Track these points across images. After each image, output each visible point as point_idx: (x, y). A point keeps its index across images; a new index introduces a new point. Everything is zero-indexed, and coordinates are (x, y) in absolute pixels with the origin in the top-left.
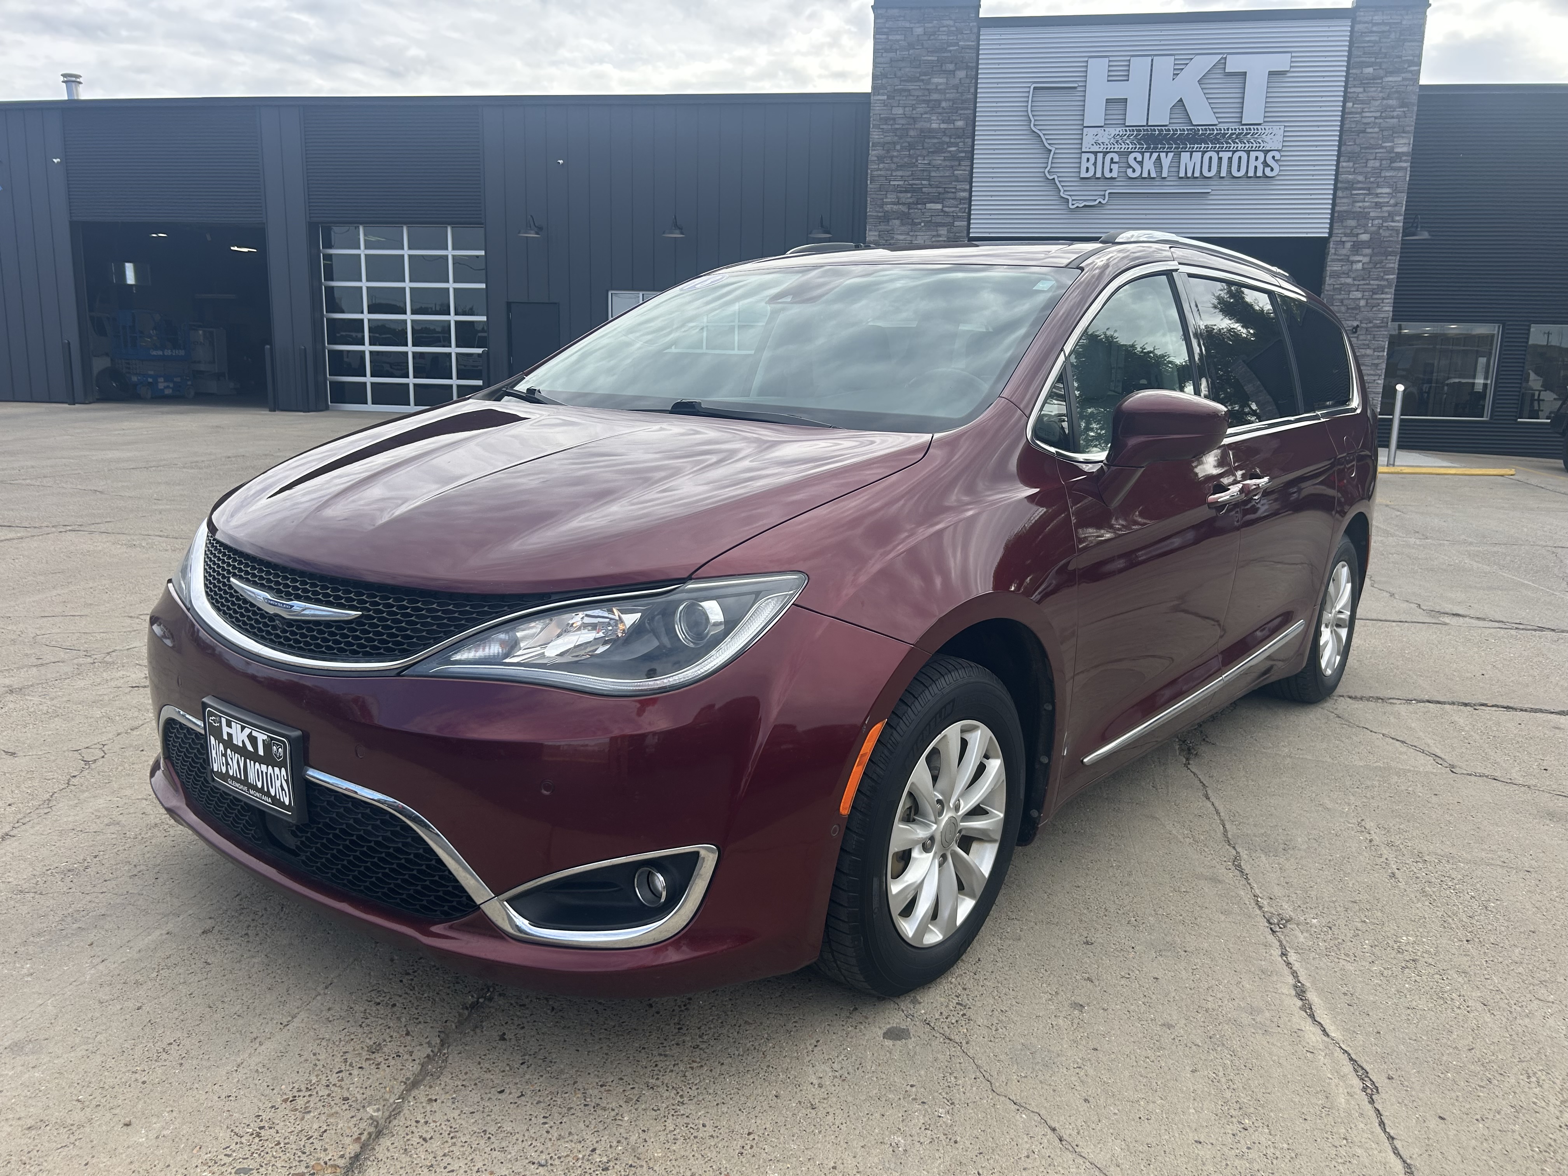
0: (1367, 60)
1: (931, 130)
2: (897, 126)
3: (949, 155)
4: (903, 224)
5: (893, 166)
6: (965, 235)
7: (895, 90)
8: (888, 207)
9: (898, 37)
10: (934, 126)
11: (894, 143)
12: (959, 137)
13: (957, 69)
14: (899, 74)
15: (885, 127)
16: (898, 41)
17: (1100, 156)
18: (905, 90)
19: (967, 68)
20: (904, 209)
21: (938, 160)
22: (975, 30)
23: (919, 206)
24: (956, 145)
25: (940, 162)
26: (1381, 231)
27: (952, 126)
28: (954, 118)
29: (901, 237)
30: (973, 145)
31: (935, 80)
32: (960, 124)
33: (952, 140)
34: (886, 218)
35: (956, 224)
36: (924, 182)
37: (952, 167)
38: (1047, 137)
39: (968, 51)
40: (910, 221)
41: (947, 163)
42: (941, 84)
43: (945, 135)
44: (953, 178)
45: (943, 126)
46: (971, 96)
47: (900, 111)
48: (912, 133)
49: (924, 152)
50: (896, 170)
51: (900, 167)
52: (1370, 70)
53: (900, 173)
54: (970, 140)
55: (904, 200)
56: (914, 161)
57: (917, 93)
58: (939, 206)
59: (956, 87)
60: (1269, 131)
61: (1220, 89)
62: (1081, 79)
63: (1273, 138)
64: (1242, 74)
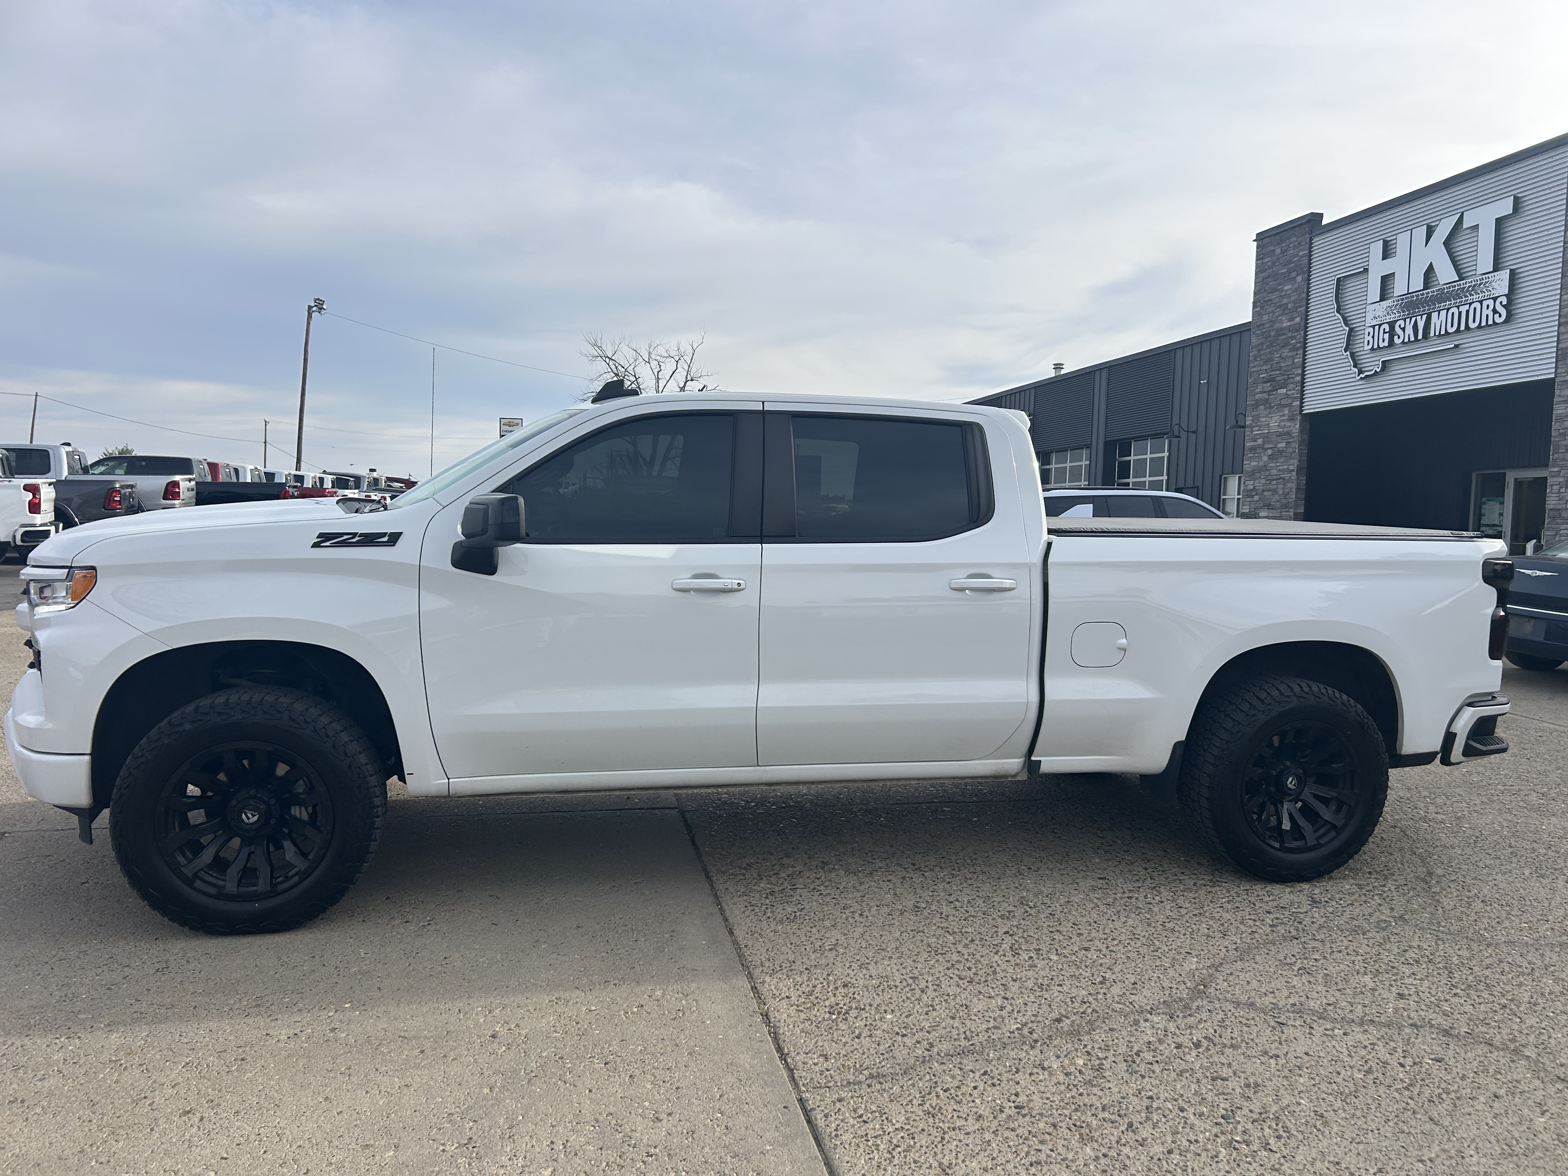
1: (1282, 329)
2: (1265, 330)
3: (1290, 347)
4: (1265, 409)
5: (1261, 362)
6: (1298, 412)
7: (1265, 301)
8: (1257, 396)
9: (1268, 259)
10: (1284, 325)
11: (1263, 344)
12: (1298, 331)
13: (1297, 275)
14: (1267, 288)
15: (1257, 332)
16: (1267, 263)
17: (1377, 327)
18: (1269, 300)
19: (1303, 272)
20: (1265, 396)
21: (1286, 352)
22: (1308, 240)
23: (1274, 393)
24: (1295, 338)
25: (1286, 354)
27: (1293, 323)
28: (1295, 316)
29: (1264, 419)
30: (1307, 335)
32: (1299, 319)
33: (1293, 334)
34: (1256, 406)
35: (1294, 404)
36: (1277, 372)
37: (1293, 356)
38: (1347, 319)
39: (1304, 258)
40: (1269, 405)
41: (1290, 354)
42: (1288, 290)
43: (1289, 331)
44: (1293, 366)
45: (1289, 324)
46: (1304, 296)
47: (1265, 318)
48: (1272, 334)
49: (1278, 347)
50: (1263, 365)
51: (1266, 362)
53: (1264, 368)
54: (1305, 332)
55: (1266, 389)
56: (1273, 356)
57: (1277, 301)
58: (1284, 391)
59: (1296, 290)
60: (1497, 278)
61: (1462, 246)
62: (1367, 263)
63: (1500, 284)
64: (1476, 227)
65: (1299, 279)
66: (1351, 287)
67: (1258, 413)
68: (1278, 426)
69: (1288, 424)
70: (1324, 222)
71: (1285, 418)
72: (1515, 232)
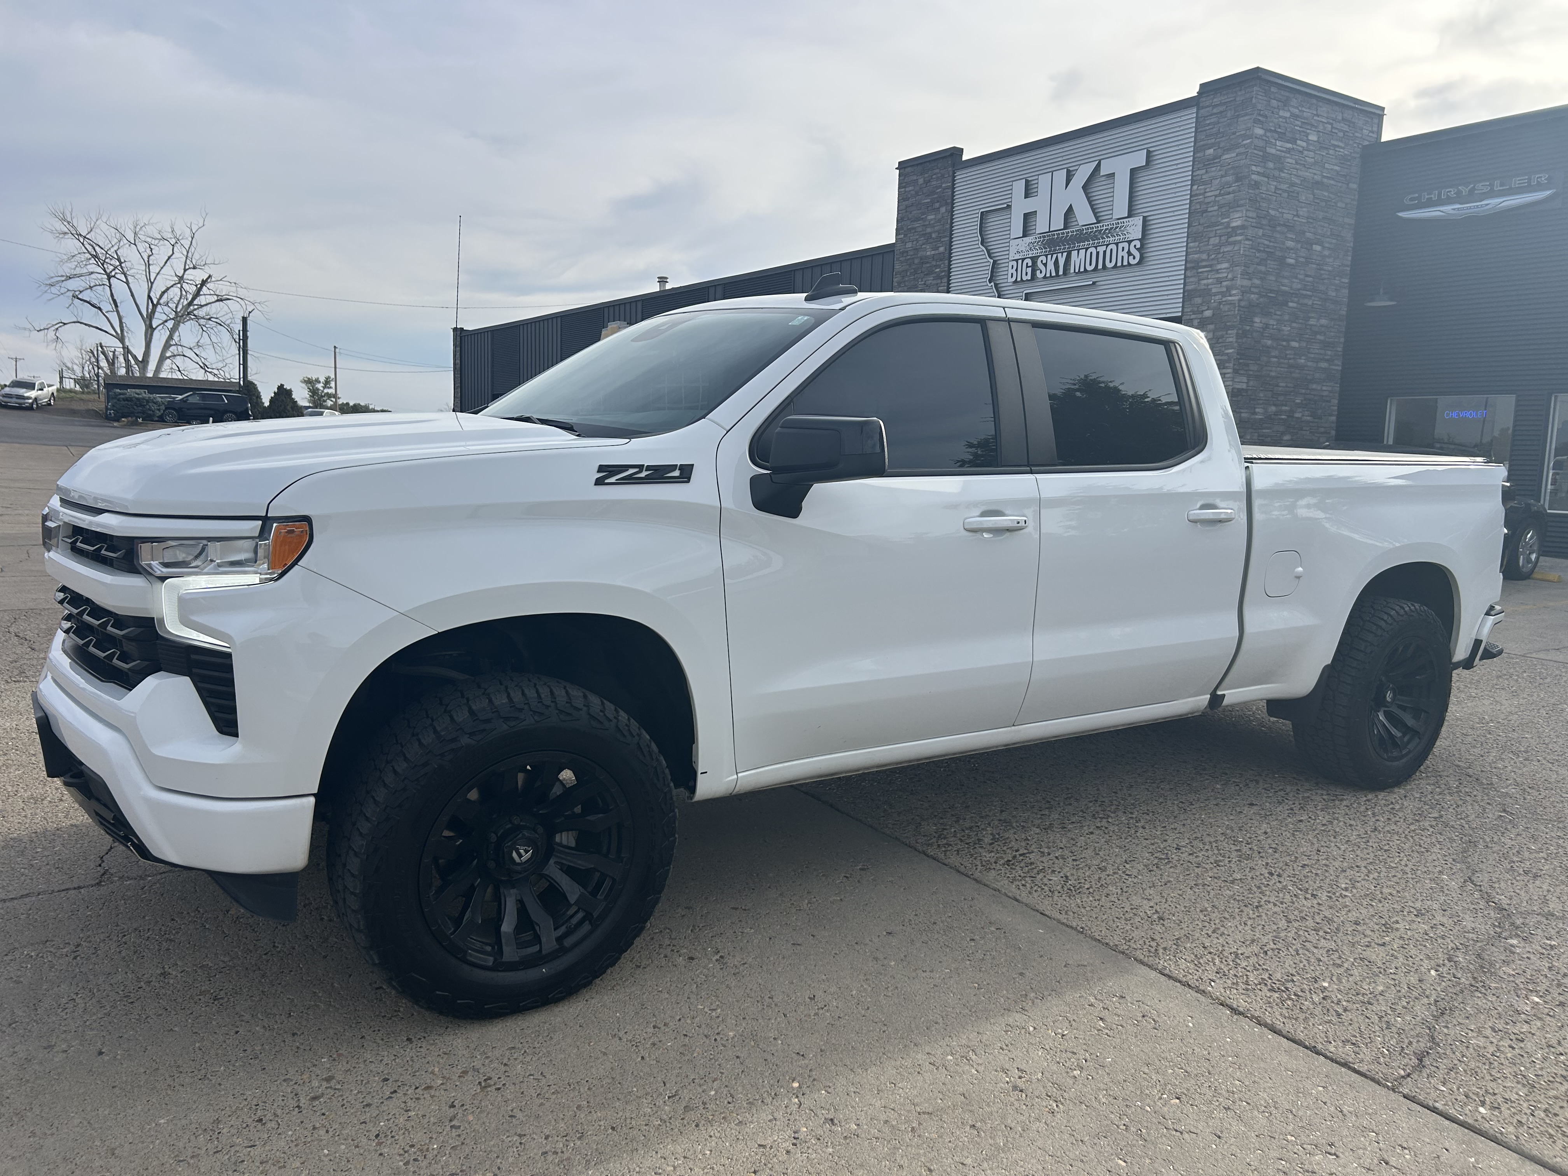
0: (1210, 142)
2: (909, 257)
3: (936, 275)
7: (908, 229)
9: (911, 188)
12: (941, 260)
13: (941, 206)
14: (910, 216)
15: (901, 259)
16: (910, 191)
17: (1020, 262)
18: (912, 228)
19: (947, 204)
22: (951, 174)
26: (1222, 306)
27: (937, 252)
28: (939, 245)
31: (929, 217)
32: (942, 249)
37: (937, 284)
39: (947, 190)
42: (932, 219)
46: (948, 226)
47: (909, 245)
52: (1212, 150)
57: (920, 229)
59: (939, 221)
60: (1130, 224)
61: (1099, 191)
62: (1010, 200)
63: (1134, 228)
64: (1112, 175)
65: (943, 210)
66: (993, 222)
70: (965, 158)
72: (1145, 182)
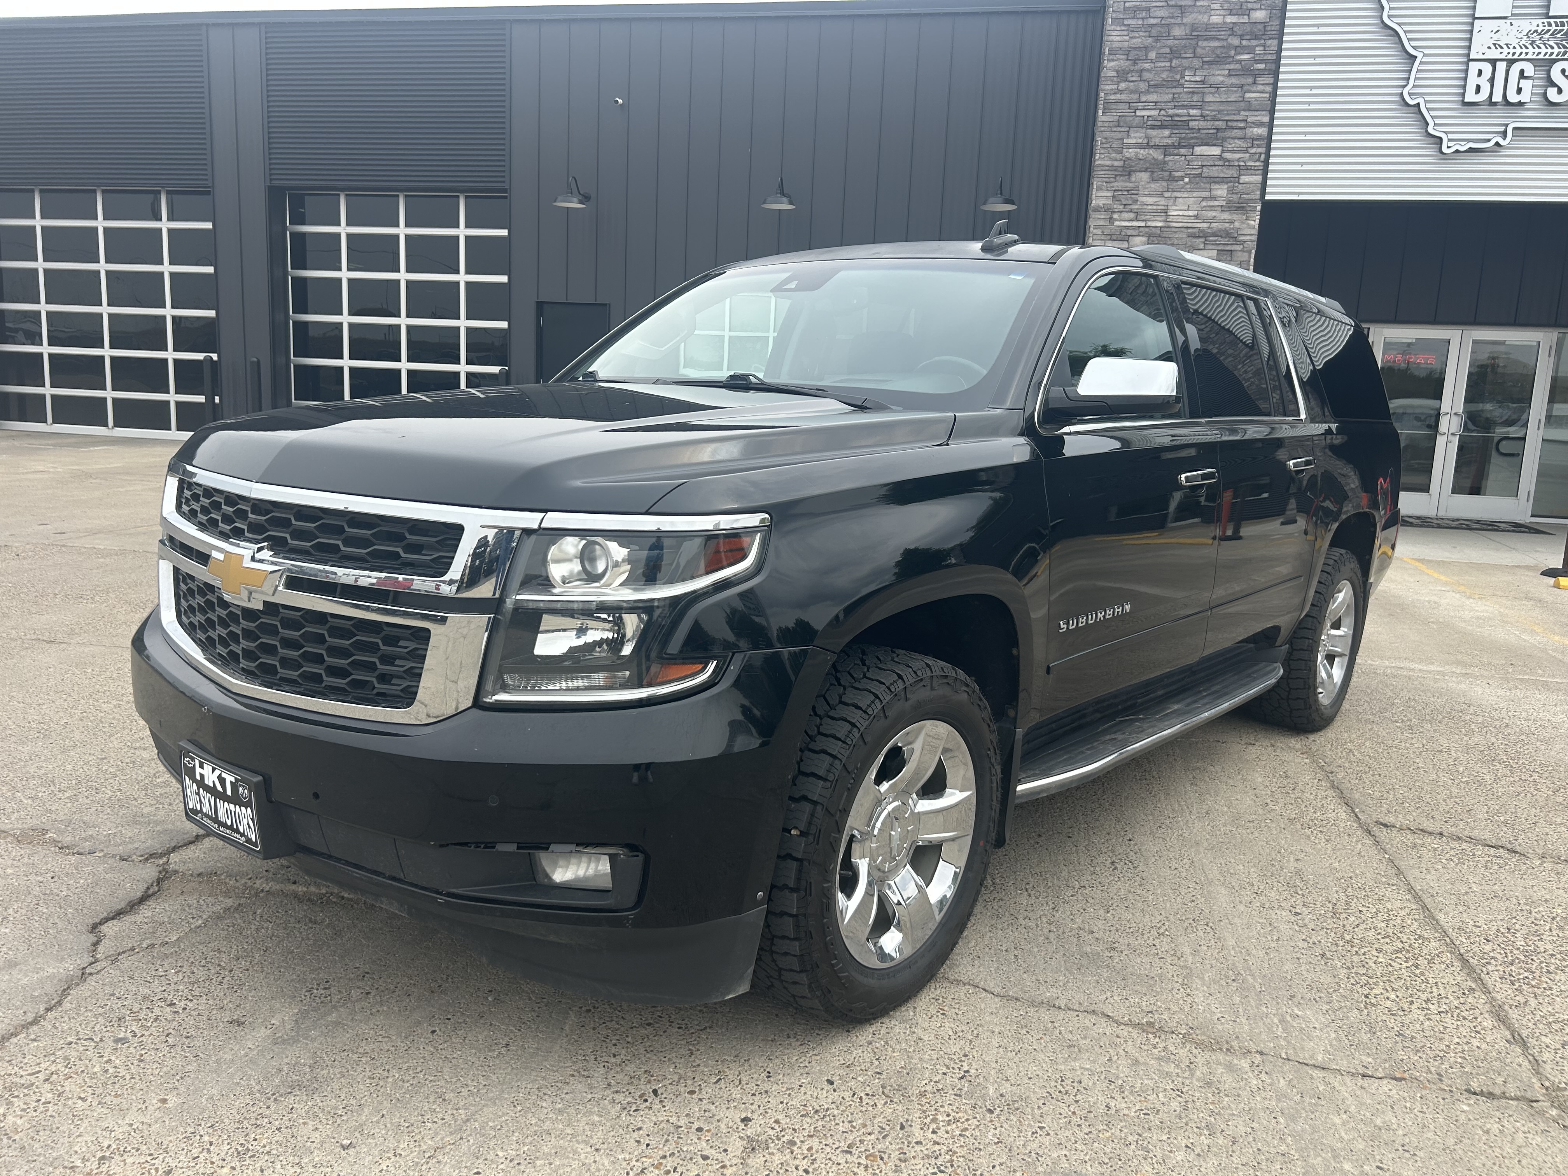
1: (1208, 27)
3: (1238, 66)
4: (1153, 180)
5: (1143, 86)
6: (1258, 197)
8: (1130, 153)
17: (1501, 67)
20: (1158, 155)
21: (1219, 76)
23: (1183, 151)
24: (1250, 50)
25: (1221, 79)
29: (1150, 200)
30: (1280, 49)
32: (1259, 15)
33: (1244, 43)
34: (1127, 170)
35: (1243, 179)
36: (1193, 112)
37: (1242, 86)
38: (1410, 36)
40: (1168, 173)
41: (1234, 80)
43: (1233, 34)
44: (1242, 104)
45: (1230, 19)
48: (1177, 32)
49: (1197, 63)
50: (1147, 92)
51: (1155, 87)
53: (1153, 97)
54: (1275, 42)
55: (1157, 141)
56: (1178, 77)
58: (1216, 151)
67: (1130, 185)
68: (1196, 217)
69: (1226, 216)
71: (1216, 203)
